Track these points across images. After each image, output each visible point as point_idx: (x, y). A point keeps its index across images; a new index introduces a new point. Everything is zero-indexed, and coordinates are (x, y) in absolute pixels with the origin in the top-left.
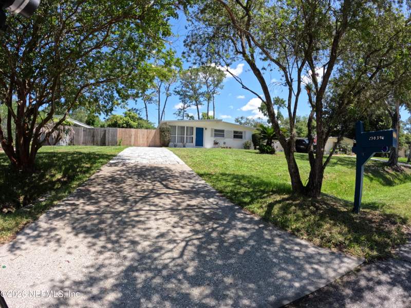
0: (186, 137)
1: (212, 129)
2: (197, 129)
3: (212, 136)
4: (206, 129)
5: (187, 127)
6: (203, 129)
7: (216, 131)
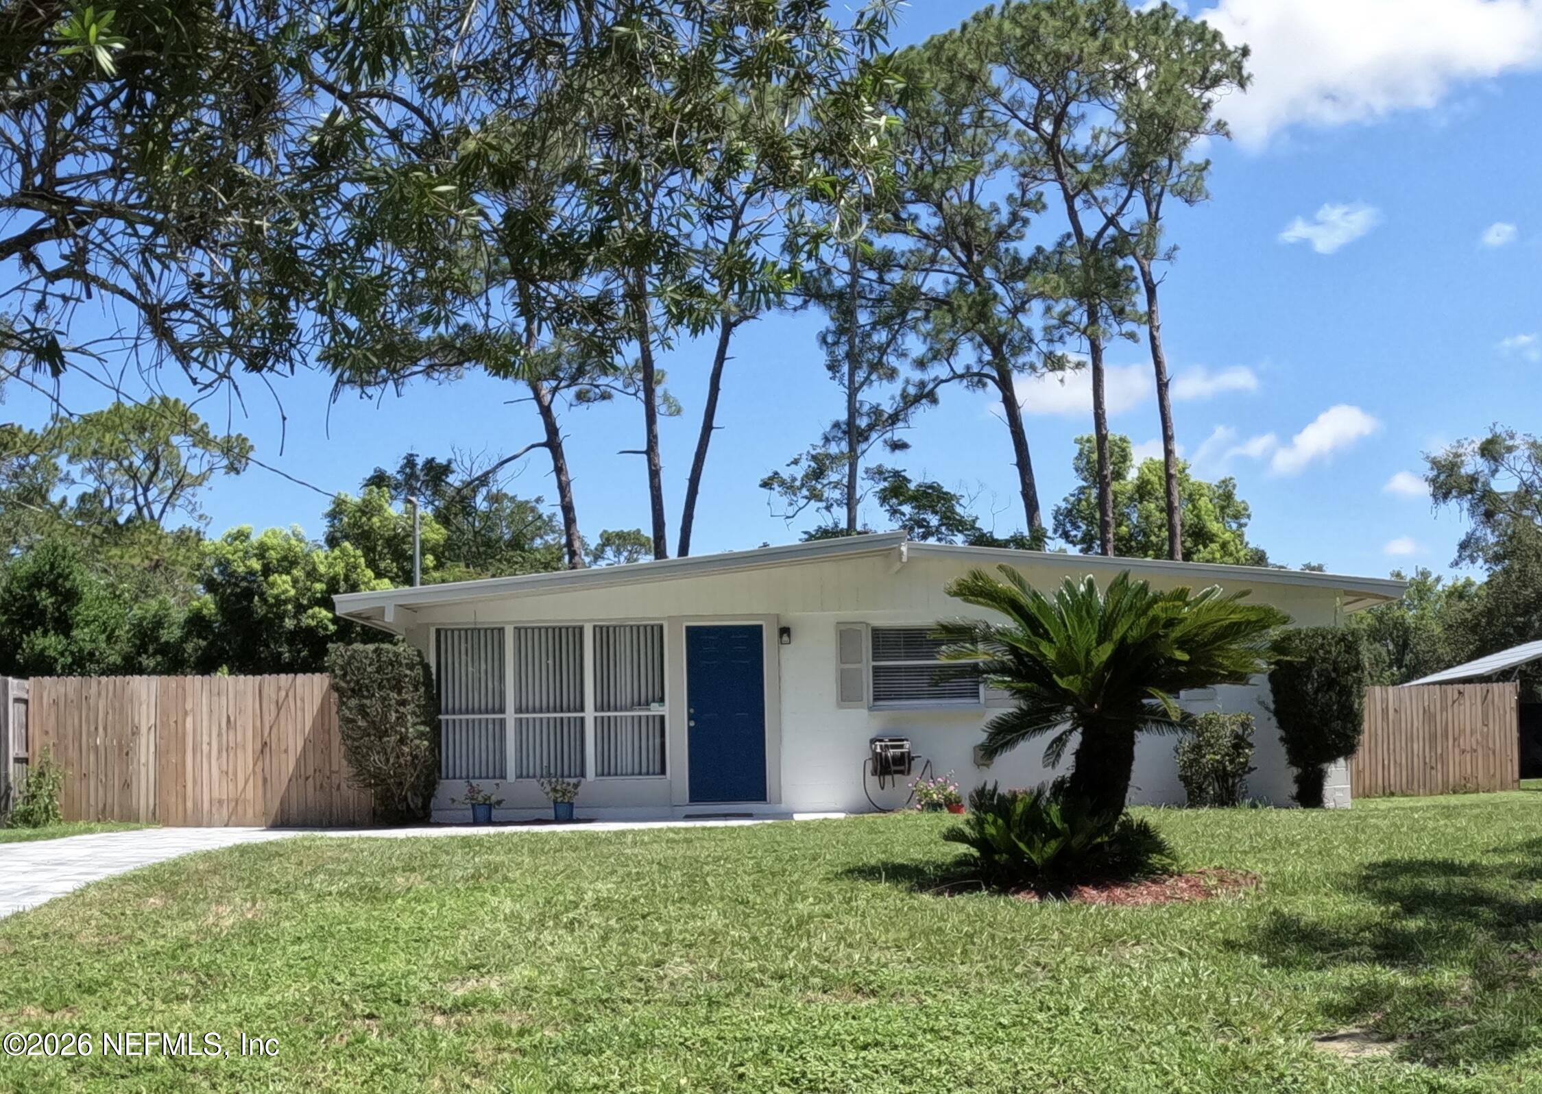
0: (600, 723)
1: (846, 635)
2: (698, 637)
3: (846, 696)
4: (785, 631)
5: (605, 634)
6: (753, 634)
7: (885, 641)
